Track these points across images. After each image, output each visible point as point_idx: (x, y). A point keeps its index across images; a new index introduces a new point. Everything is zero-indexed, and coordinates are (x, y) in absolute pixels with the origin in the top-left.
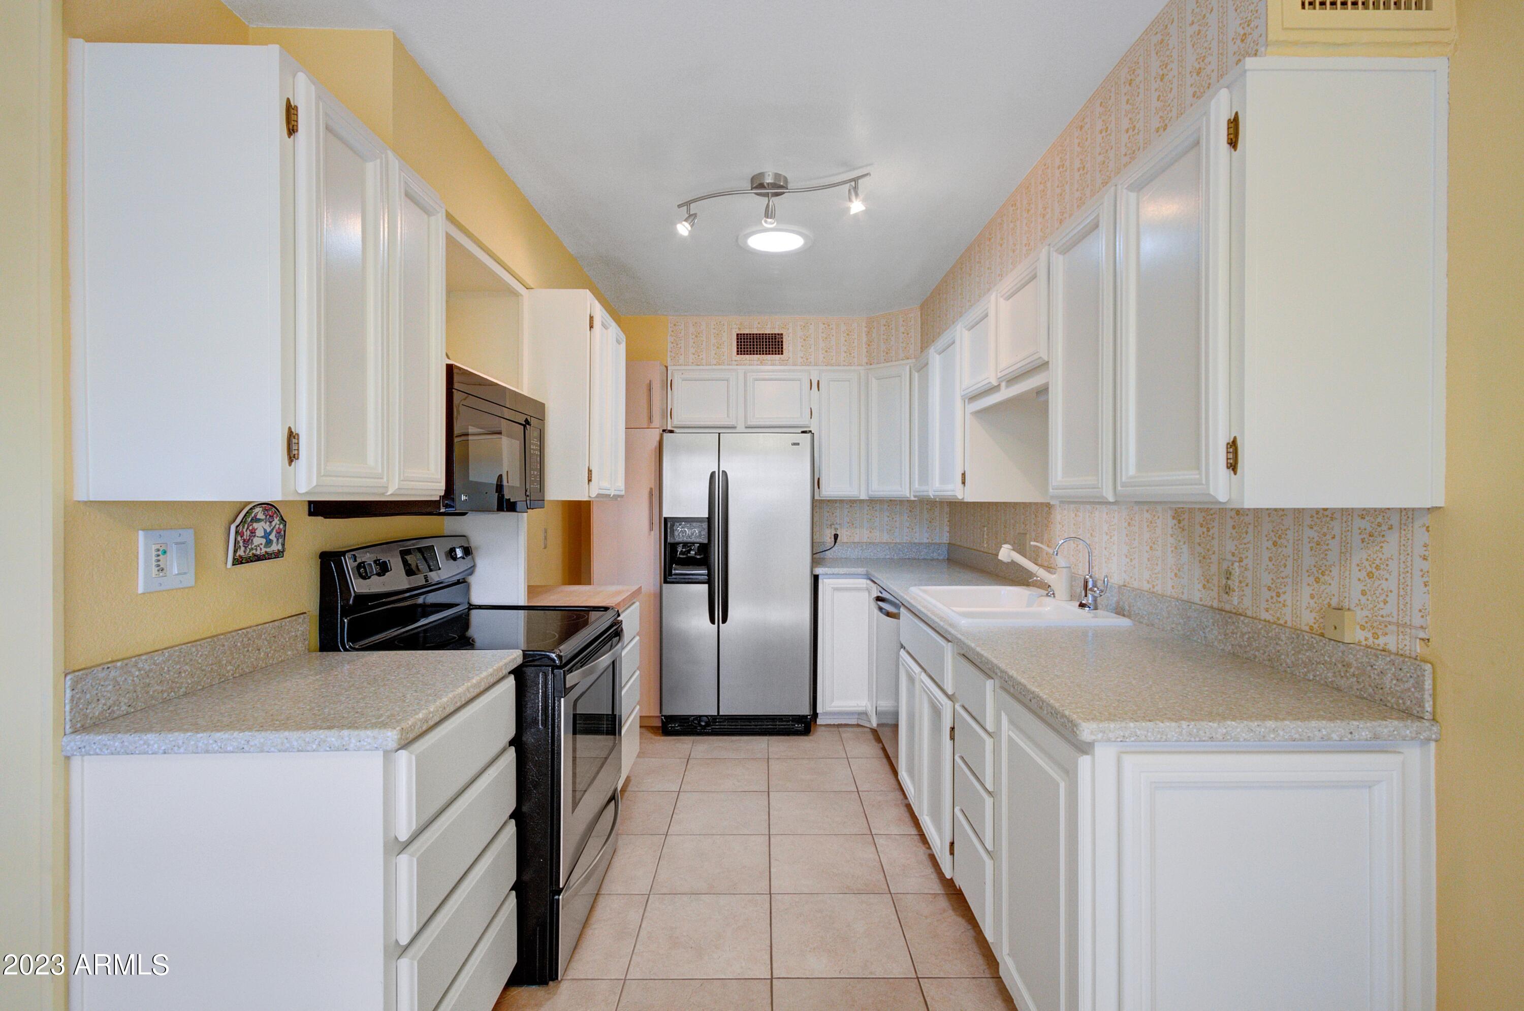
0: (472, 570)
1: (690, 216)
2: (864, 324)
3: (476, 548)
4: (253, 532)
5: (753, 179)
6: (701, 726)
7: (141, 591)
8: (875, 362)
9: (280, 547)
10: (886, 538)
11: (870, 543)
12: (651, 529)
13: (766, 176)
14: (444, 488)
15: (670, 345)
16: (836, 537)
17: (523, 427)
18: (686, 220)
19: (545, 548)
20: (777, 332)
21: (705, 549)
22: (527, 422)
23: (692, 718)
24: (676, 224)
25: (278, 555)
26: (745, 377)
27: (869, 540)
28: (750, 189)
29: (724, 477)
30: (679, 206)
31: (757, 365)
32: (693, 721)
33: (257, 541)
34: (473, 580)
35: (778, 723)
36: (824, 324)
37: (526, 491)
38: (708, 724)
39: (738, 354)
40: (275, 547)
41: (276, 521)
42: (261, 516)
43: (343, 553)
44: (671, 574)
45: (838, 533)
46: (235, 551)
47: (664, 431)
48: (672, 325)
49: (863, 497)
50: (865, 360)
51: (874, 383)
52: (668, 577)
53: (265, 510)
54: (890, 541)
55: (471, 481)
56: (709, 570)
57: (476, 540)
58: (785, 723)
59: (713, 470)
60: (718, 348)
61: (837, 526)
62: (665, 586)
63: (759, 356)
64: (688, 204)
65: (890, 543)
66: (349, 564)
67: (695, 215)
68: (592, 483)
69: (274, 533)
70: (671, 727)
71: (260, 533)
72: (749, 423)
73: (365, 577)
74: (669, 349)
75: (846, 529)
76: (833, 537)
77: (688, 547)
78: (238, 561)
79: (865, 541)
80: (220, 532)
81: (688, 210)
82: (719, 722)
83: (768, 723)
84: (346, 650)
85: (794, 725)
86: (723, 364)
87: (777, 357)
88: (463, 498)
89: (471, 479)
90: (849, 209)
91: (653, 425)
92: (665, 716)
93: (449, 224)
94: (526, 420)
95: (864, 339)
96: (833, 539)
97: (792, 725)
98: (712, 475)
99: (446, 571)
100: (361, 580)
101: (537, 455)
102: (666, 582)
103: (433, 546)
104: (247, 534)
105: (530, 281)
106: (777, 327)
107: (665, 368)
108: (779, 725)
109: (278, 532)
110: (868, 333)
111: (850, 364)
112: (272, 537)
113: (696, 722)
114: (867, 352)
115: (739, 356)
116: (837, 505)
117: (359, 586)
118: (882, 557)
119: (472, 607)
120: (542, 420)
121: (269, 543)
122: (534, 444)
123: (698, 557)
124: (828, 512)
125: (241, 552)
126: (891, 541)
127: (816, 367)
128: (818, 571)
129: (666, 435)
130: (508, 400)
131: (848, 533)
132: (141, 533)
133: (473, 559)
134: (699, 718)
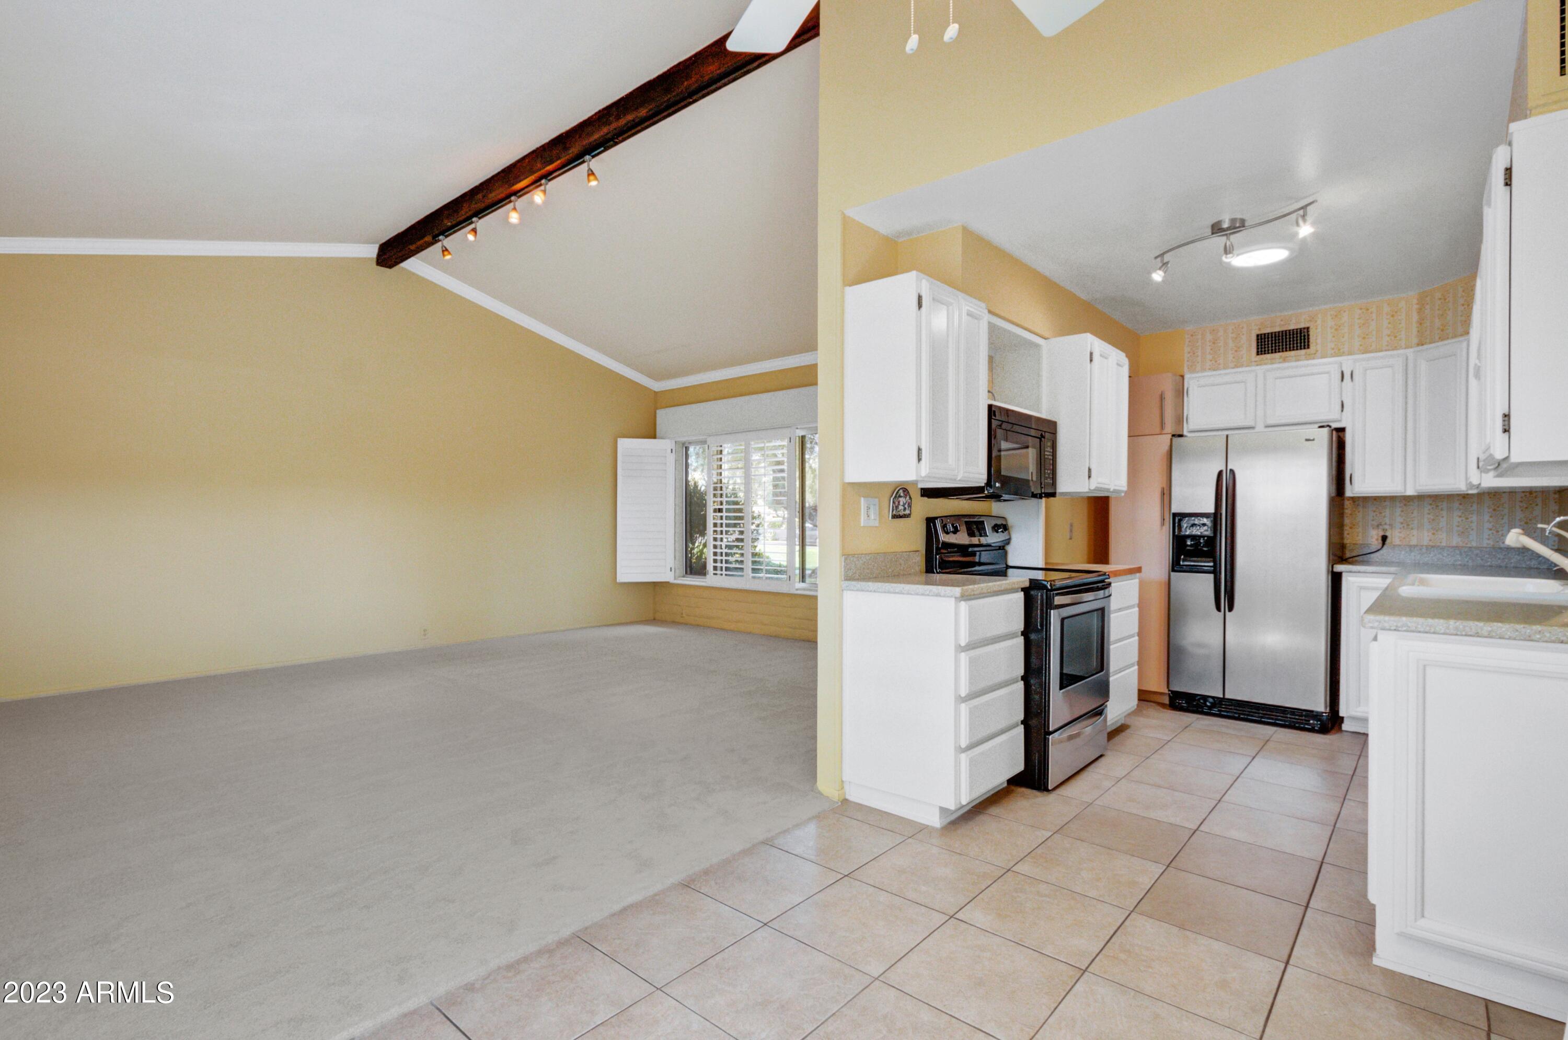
0: (1008, 542)
1: (1164, 264)
2: (1415, 301)
3: (1012, 527)
4: (899, 502)
5: (1213, 226)
6: (1207, 706)
7: (862, 525)
8: (1428, 341)
9: (909, 512)
10: (1456, 541)
11: (1432, 547)
12: (1163, 524)
13: (1224, 222)
14: (986, 478)
15: (1186, 355)
16: (1384, 538)
17: (1039, 440)
18: (1160, 269)
19: (1071, 539)
20: (1302, 326)
21: (1211, 541)
22: (1042, 436)
23: (1199, 697)
24: (1151, 274)
25: (908, 516)
26: (1265, 378)
27: (1431, 544)
28: (1210, 234)
29: (1232, 476)
30: (1156, 258)
31: (1280, 363)
32: (1199, 699)
33: (901, 507)
34: (1009, 548)
35: (1289, 716)
36: (1361, 309)
37: (1041, 484)
38: (1213, 705)
39: (1258, 354)
40: (907, 512)
41: (908, 498)
42: (902, 494)
43: (936, 518)
44: (1178, 564)
45: (1387, 534)
46: (893, 511)
47: (1173, 436)
48: (1189, 336)
49: (1410, 492)
50: (1415, 340)
51: (1423, 366)
52: (1176, 566)
53: (904, 491)
54: (1461, 544)
55: (1004, 476)
56: (1215, 562)
57: (1011, 521)
58: (1297, 717)
59: (1221, 469)
60: (1236, 351)
61: (1387, 527)
62: (1173, 574)
63: (1281, 354)
64: (1162, 255)
65: (1462, 547)
66: (938, 523)
67: (1167, 263)
68: (1092, 479)
69: (907, 504)
70: (1179, 703)
71: (901, 503)
72: (1271, 421)
73: (947, 533)
74: (1186, 360)
75: (1399, 530)
76: (1380, 539)
77: (1197, 540)
78: (894, 517)
79: (1425, 543)
80: (886, 500)
81: (1162, 261)
82: (1225, 705)
83: (1278, 714)
84: (938, 573)
85: (1309, 721)
86: (1242, 366)
87: (1303, 352)
88: (997, 485)
89: (1002, 474)
90: (1297, 234)
91: (1165, 431)
92: (1173, 692)
93: (990, 316)
94: (1042, 435)
95: (1415, 317)
96: (1380, 541)
97: (1306, 720)
98: (1220, 474)
99: (993, 538)
100: (945, 535)
101: (1050, 459)
102: (1173, 570)
103: (983, 521)
104: (897, 503)
105: (1046, 334)
106: (1303, 320)
107: (1181, 378)
108: (1290, 718)
109: (909, 504)
110: (1420, 311)
111: (1395, 348)
112: (906, 506)
113: (1202, 701)
114: (1418, 331)
115: (1258, 356)
116: (1387, 503)
117: (943, 537)
118: (1450, 563)
119: (1008, 567)
120: (1054, 433)
121: (905, 509)
122: (1048, 451)
123: (1205, 549)
124: (1374, 512)
125: (894, 513)
126: (1464, 545)
127: (1349, 357)
128: (1339, 568)
129: (1175, 439)
130: (1033, 423)
131: (1401, 535)
132: (862, 499)
133: (1009, 534)
134: (1205, 698)
